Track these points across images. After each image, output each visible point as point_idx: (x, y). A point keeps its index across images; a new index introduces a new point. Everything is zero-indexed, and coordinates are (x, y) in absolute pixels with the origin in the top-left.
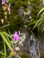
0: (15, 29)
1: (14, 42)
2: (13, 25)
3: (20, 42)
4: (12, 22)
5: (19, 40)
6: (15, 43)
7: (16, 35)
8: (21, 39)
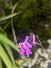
0: (31, 27)
1: (25, 65)
2: (24, 16)
3: (41, 65)
4: (22, 7)
5: (41, 59)
6: (30, 66)
7: (26, 45)
8: (46, 56)
